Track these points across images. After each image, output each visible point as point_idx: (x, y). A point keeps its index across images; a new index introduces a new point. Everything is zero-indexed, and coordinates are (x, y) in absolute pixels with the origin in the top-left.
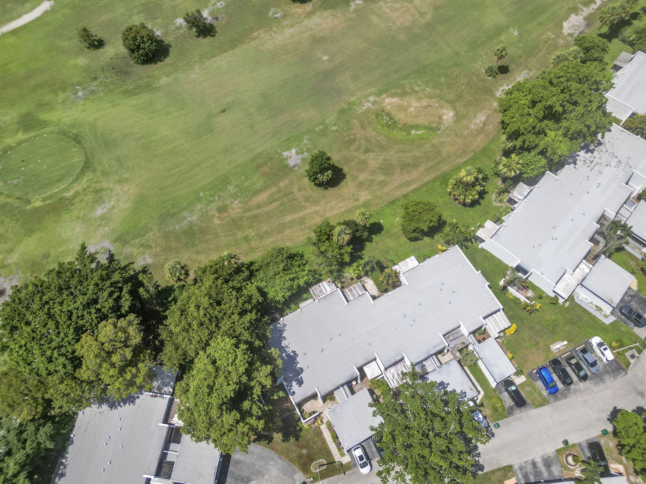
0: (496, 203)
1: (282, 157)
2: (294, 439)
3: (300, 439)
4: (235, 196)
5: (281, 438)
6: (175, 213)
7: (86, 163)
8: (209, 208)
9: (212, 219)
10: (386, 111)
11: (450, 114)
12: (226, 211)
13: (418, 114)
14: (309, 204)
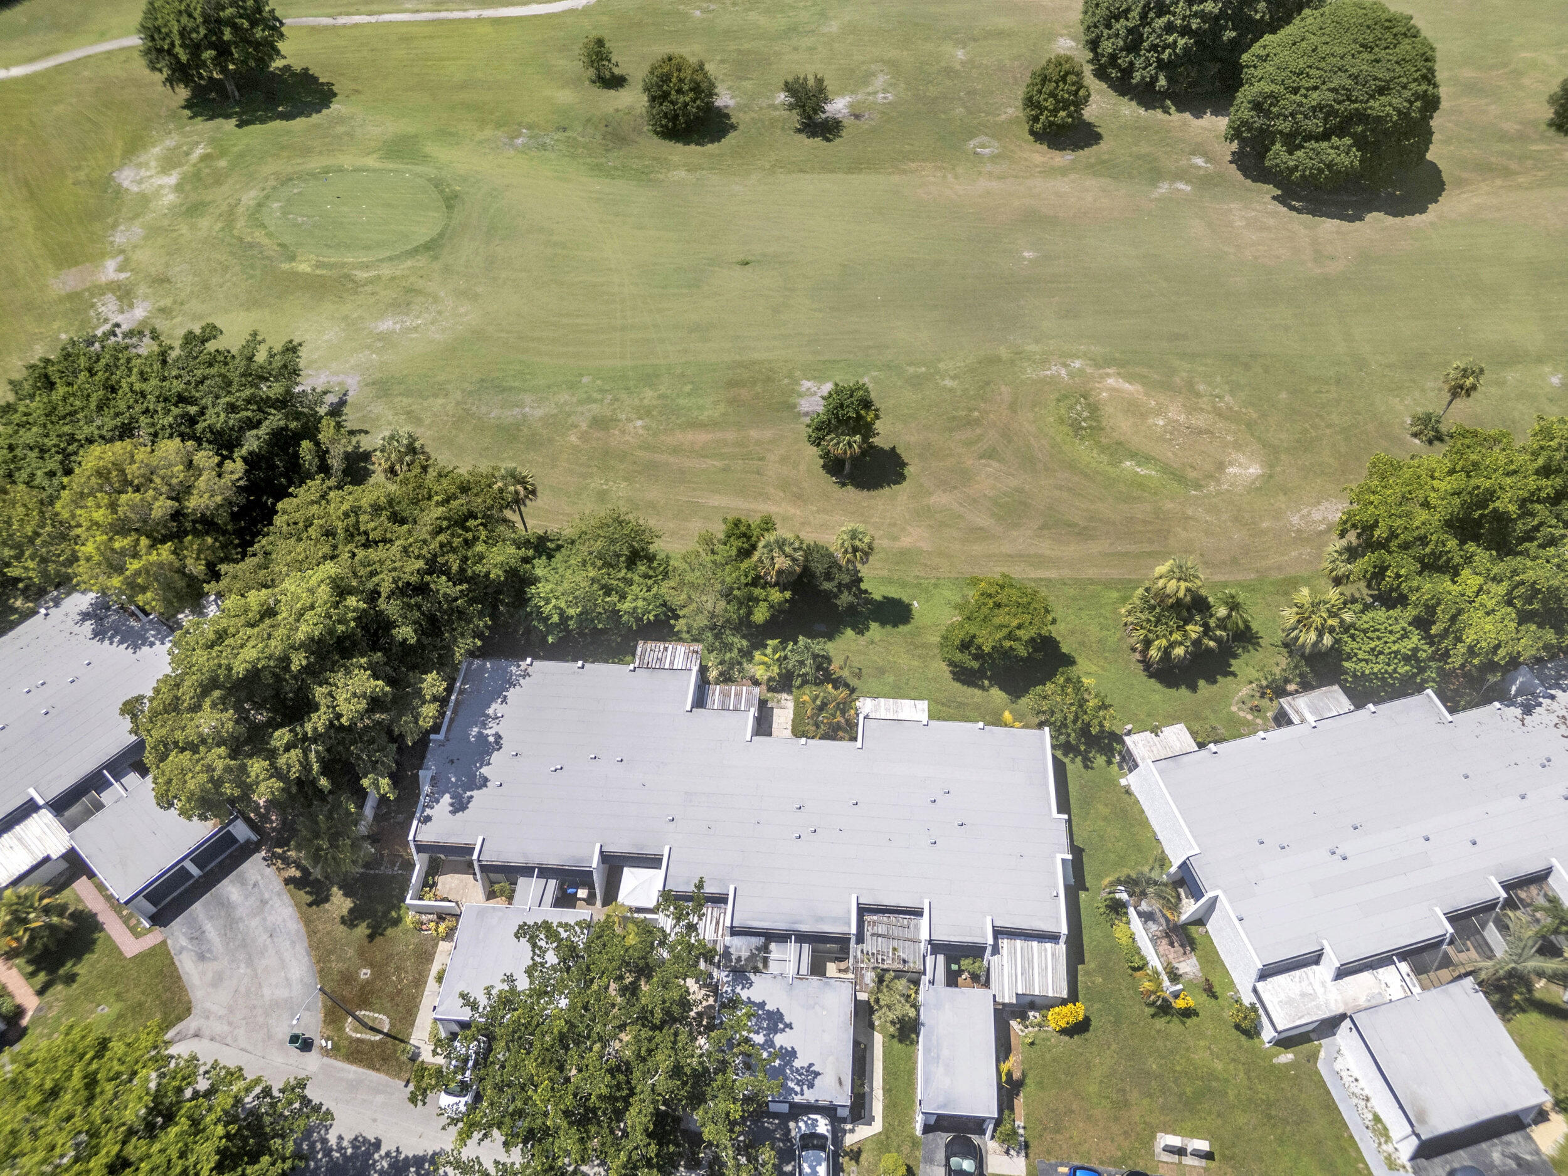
0: (1240, 709)
1: (797, 388)
2: (368, 932)
3: (379, 940)
4: (645, 412)
5: (345, 912)
6: (511, 389)
7: (432, 240)
8: (579, 409)
9: (568, 429)
10: (1091, 400)
11: (1251, 470)
12: (606, 429)
13: (1168, 436)
14: (781, 494)
